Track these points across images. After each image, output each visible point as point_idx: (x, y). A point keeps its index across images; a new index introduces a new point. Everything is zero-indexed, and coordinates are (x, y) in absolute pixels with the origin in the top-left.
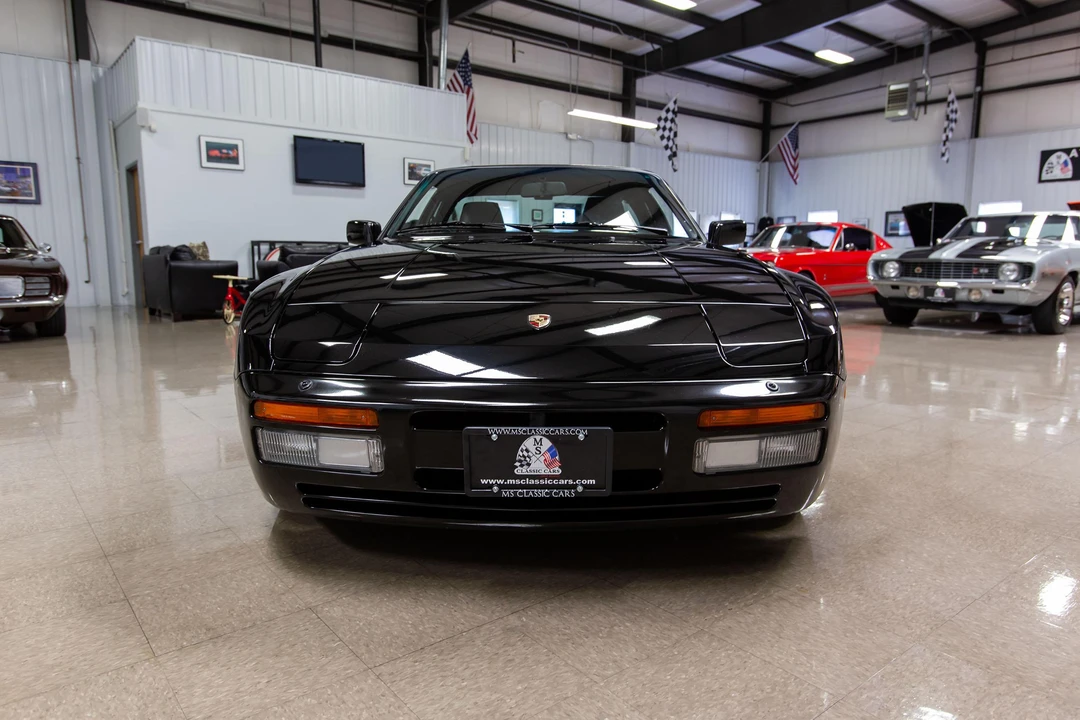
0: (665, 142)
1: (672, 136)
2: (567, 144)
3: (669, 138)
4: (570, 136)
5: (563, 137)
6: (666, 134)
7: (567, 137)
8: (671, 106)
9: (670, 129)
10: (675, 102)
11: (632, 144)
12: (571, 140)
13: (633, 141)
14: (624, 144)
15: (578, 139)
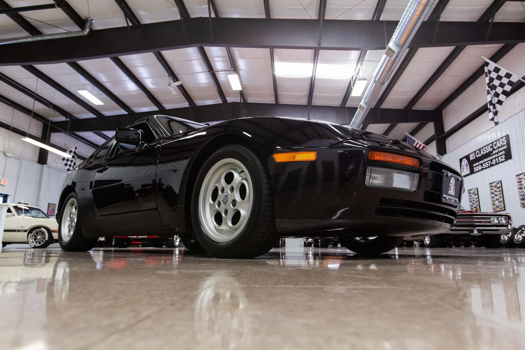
0: (68, 167)
1: (72, 164)
2: (4, 158)
3: (70, 166)
4: (7, 154)
5: (3, 154)
6: (69, 163)
7: (5, 154)
8: (73, 150)
9: (72, 161)
10: (76, 148)
11: (45, 165)
12: (7, 156)
13: (46, 164)
14: (40, 166)
15: (12, 157)
